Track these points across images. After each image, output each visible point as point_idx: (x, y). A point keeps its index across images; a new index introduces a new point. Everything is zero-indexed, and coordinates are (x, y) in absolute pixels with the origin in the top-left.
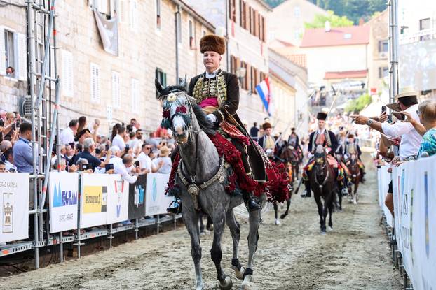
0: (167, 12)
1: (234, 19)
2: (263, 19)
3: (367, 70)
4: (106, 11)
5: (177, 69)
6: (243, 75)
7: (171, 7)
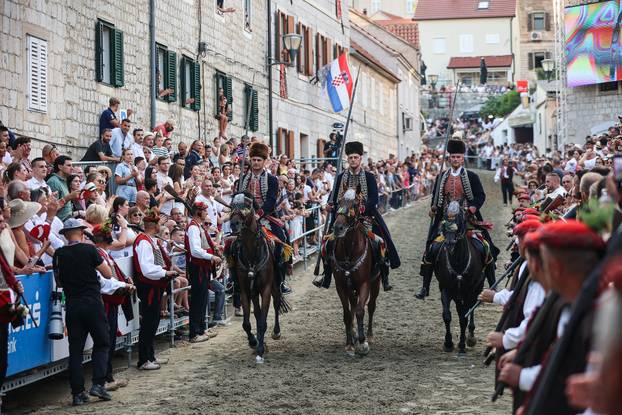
3: (513, 56)
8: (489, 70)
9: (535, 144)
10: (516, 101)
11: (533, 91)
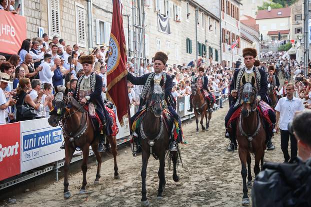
0: (192, 10)
1: (224, 11)
2: (238, 9)
3: (289, 30)
4: (163, 13)
5: (196, 38)
6: (228, 38)
7: (193, 8)
8: (281, 35)
9: (297, 60)
10: (290, 46)
11: (296, 42)
